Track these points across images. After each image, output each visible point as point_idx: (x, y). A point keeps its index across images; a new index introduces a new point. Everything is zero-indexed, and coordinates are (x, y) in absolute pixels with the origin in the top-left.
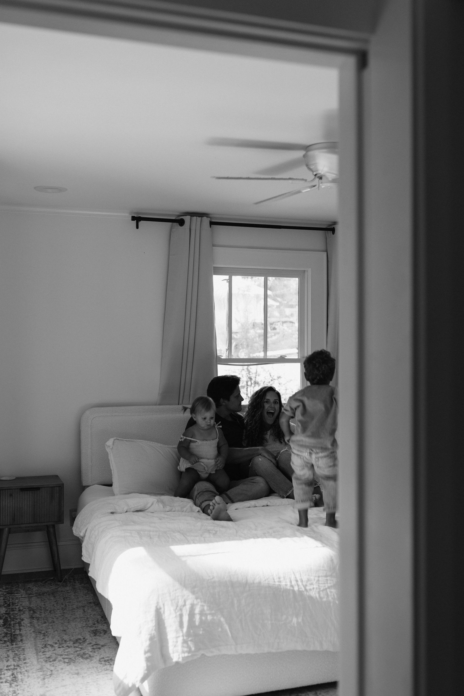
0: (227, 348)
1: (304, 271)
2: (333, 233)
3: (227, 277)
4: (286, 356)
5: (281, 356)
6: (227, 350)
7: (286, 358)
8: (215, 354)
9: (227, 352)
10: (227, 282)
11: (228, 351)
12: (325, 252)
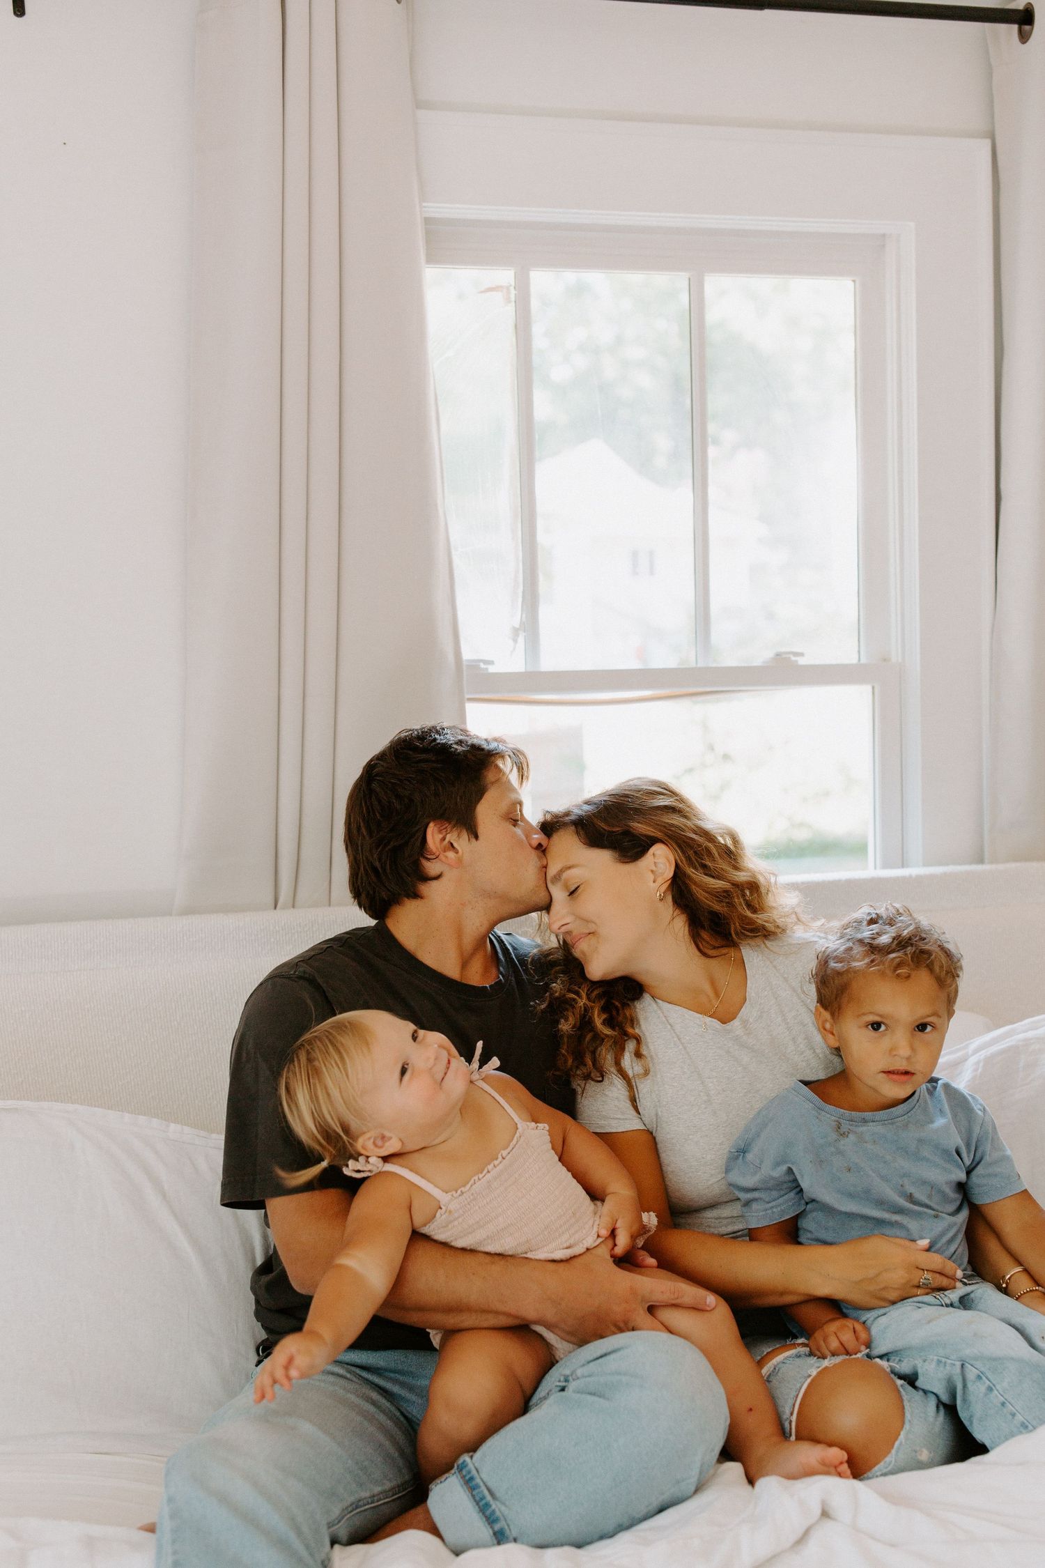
0: (517, 626)
1: (881, 241)
2: (1024, 37)
3: (505, 276)
4: (802, 654)
5: (778, 655)
6: (516, 632)
7: (802, 661)
8: (451, 657)
9: (515, 641)
10: (508, 300)
11: (521, 640)
12: (987, 138)
